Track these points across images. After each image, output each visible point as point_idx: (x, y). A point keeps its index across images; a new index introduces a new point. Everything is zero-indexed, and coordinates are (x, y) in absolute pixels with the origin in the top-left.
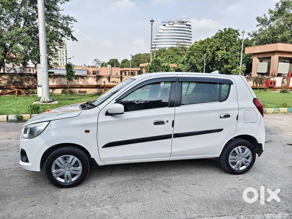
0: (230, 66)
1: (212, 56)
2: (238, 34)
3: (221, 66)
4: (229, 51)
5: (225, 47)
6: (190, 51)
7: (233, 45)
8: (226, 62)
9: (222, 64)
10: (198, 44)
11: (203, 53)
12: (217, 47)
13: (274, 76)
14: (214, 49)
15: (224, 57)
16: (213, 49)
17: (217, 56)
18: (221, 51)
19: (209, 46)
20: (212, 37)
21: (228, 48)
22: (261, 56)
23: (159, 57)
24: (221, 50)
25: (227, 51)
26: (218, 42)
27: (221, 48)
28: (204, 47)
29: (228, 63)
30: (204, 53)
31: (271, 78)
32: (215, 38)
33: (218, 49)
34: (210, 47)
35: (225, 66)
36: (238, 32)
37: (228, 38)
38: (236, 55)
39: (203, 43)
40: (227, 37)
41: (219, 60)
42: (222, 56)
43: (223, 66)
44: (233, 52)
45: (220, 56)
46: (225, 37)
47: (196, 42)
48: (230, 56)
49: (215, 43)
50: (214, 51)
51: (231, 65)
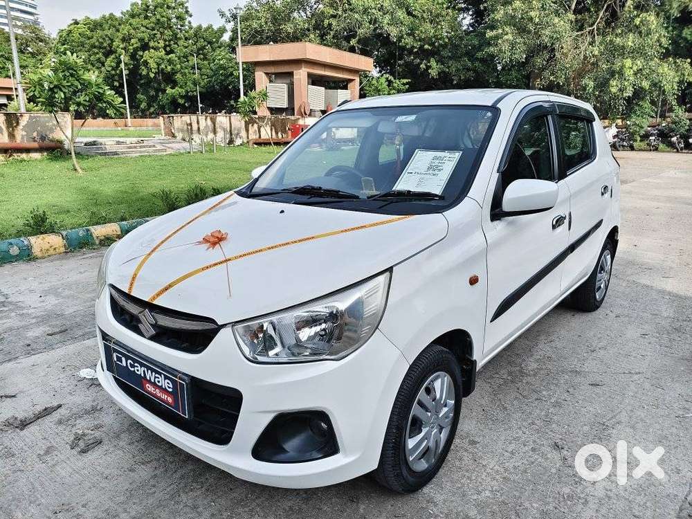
0: (180, 90)
1: (130, 64)
2: (187, 12)
3: (157, 90)
4: (172, 52)
5: (162, 44)
6: (65, 46)
7: (180, 39)
8: (170, 79)
9: (160, 84)
10: (82, 28)
11: (104, 54)
12: (141, 40)
13: (303, 114)
14: (135, 46)
15: (163, 66)
16: (133, 45)
17: (146, 63)
18: (152, 50)
19: (120, 35)
20: (122, 13)
21: (169, 46)
22: (272, 70)
23: (72, 55)
24: (153, 48)
25: (168, 53)
26: (143, 29)
27: (152, 44)
28: (104, 39)
29: (174, 84)
30: (107, 55)
31: (299, 118)
32: (133, 16)
33: (145, 47)
34: (123, 40)
35: (169, 90)
36: (187, 7)
37: (166, 19)
38: (191, 63)
39: (101, 26)
40: (163, 17)
41: (152, 75)
42: (159, 65)
43: (164, 91)
44: (183, 57)
45: (153, 65)
46: (158, 17)
47: (76, 23)
48: (179, 66)
49: (134, 29)
50: (136, 50)
51: (181, 87)
